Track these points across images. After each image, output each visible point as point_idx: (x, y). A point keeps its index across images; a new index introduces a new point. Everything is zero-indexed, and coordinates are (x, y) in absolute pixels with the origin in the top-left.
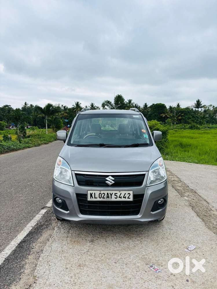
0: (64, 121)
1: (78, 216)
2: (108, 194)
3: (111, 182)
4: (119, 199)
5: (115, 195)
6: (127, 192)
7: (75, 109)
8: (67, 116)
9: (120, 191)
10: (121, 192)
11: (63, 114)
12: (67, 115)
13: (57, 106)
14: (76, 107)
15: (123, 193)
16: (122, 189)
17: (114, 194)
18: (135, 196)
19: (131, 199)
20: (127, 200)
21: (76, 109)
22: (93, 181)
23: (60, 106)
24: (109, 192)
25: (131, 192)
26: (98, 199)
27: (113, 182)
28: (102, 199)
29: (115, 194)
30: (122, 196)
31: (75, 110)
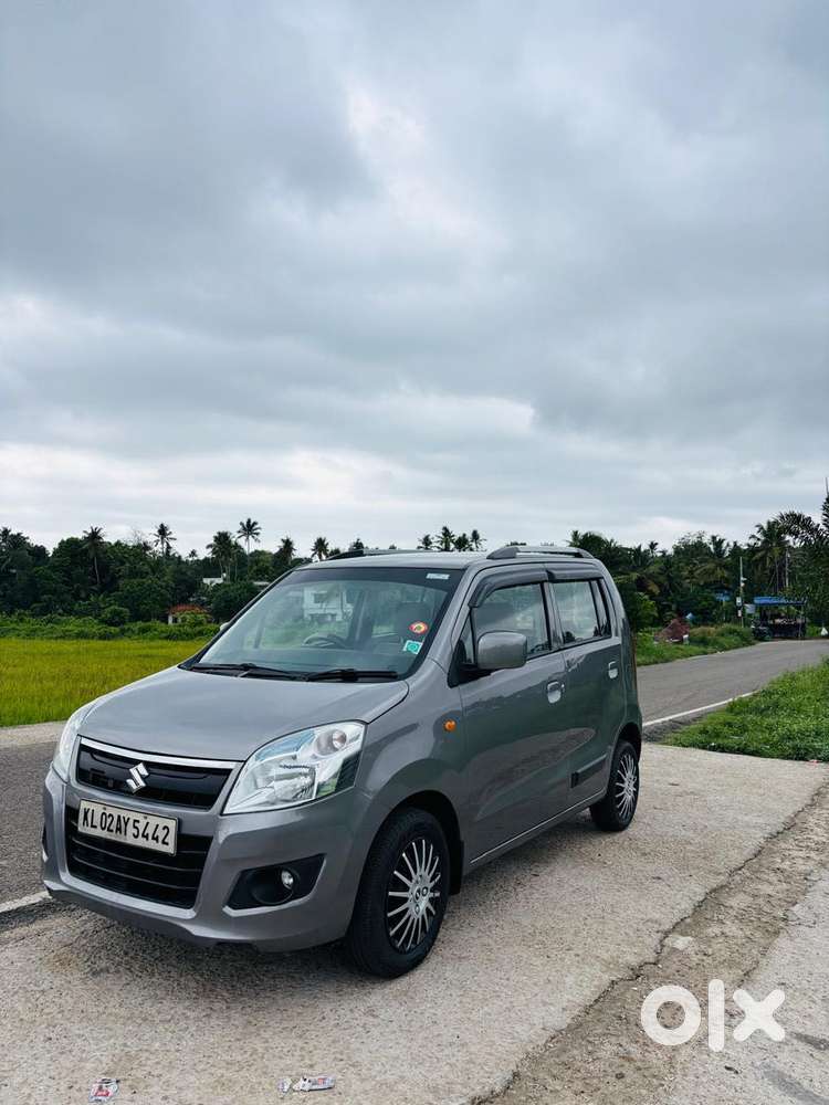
0: (713, 599)
1: (59, 877)
2: (119, 817)
3: (137, 784)
4: (140, 842)
5: (135, 827)
6: (162, 822)
7: (758, 550)
8: (727, 580)
9: (146, 815)
10: (150, 819)
11: (713, 573)
12: (726, 574)
13: (694, 539)
14: (764, 542)
15: (153, 821)
16: (154, 810)
17: (131, 822)
18: (182, 839)
19: (170, 849)
20: (159, 847)
21: (763, 553)
22: (103, 772)
23: (706, 540)
24: (124, 814)
25: (172, 825)
26: (98, 832)
27: (142, 784)
28: (104, 834)
29: (135, 821)
30: (150, 831)
31: (760, 554)
